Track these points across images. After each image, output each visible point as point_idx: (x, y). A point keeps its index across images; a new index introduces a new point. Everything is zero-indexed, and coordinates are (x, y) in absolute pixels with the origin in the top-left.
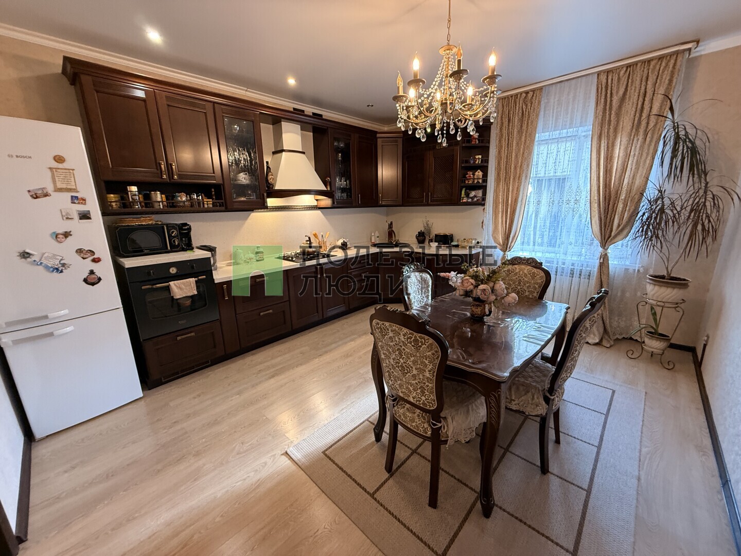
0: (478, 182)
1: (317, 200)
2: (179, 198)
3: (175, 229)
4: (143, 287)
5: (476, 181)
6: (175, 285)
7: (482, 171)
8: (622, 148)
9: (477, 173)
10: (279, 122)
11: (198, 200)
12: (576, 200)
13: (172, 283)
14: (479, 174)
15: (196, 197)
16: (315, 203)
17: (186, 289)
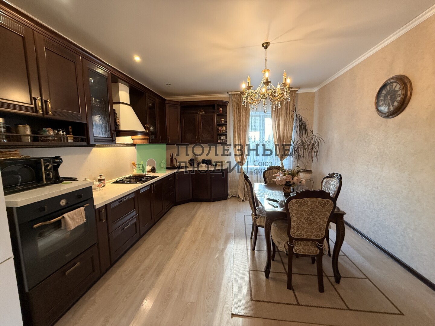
0: (224, 132)
1: (133, 139)
2: (48, 133)
3: (49, 162)
4: (35, 226)
5: (223, 132)
6: (69, 216)
7: (225, 127)
8: (283, 121)
9: (223, 128)
10: (117, 82)
11: (63, 135)
12: (269, 141)
13: (65, 215)
14: (224, 128)
15: (61, 133)
16: (131, 141)
17: (78, 219)
